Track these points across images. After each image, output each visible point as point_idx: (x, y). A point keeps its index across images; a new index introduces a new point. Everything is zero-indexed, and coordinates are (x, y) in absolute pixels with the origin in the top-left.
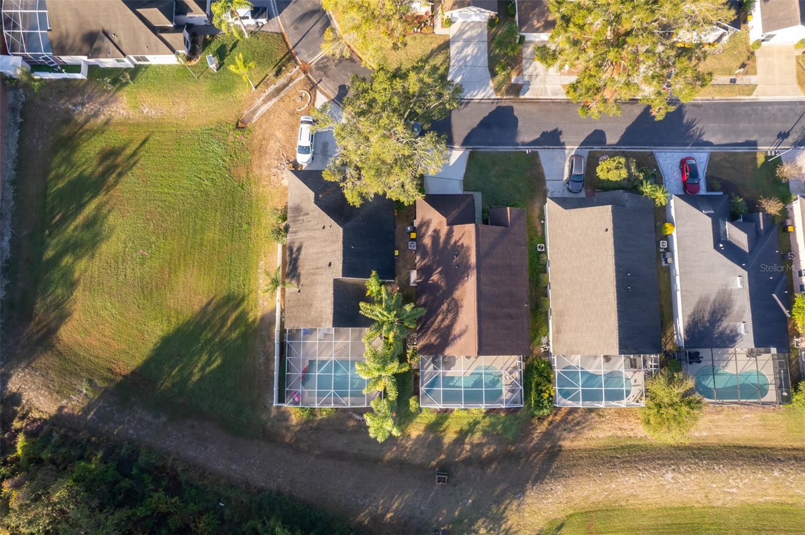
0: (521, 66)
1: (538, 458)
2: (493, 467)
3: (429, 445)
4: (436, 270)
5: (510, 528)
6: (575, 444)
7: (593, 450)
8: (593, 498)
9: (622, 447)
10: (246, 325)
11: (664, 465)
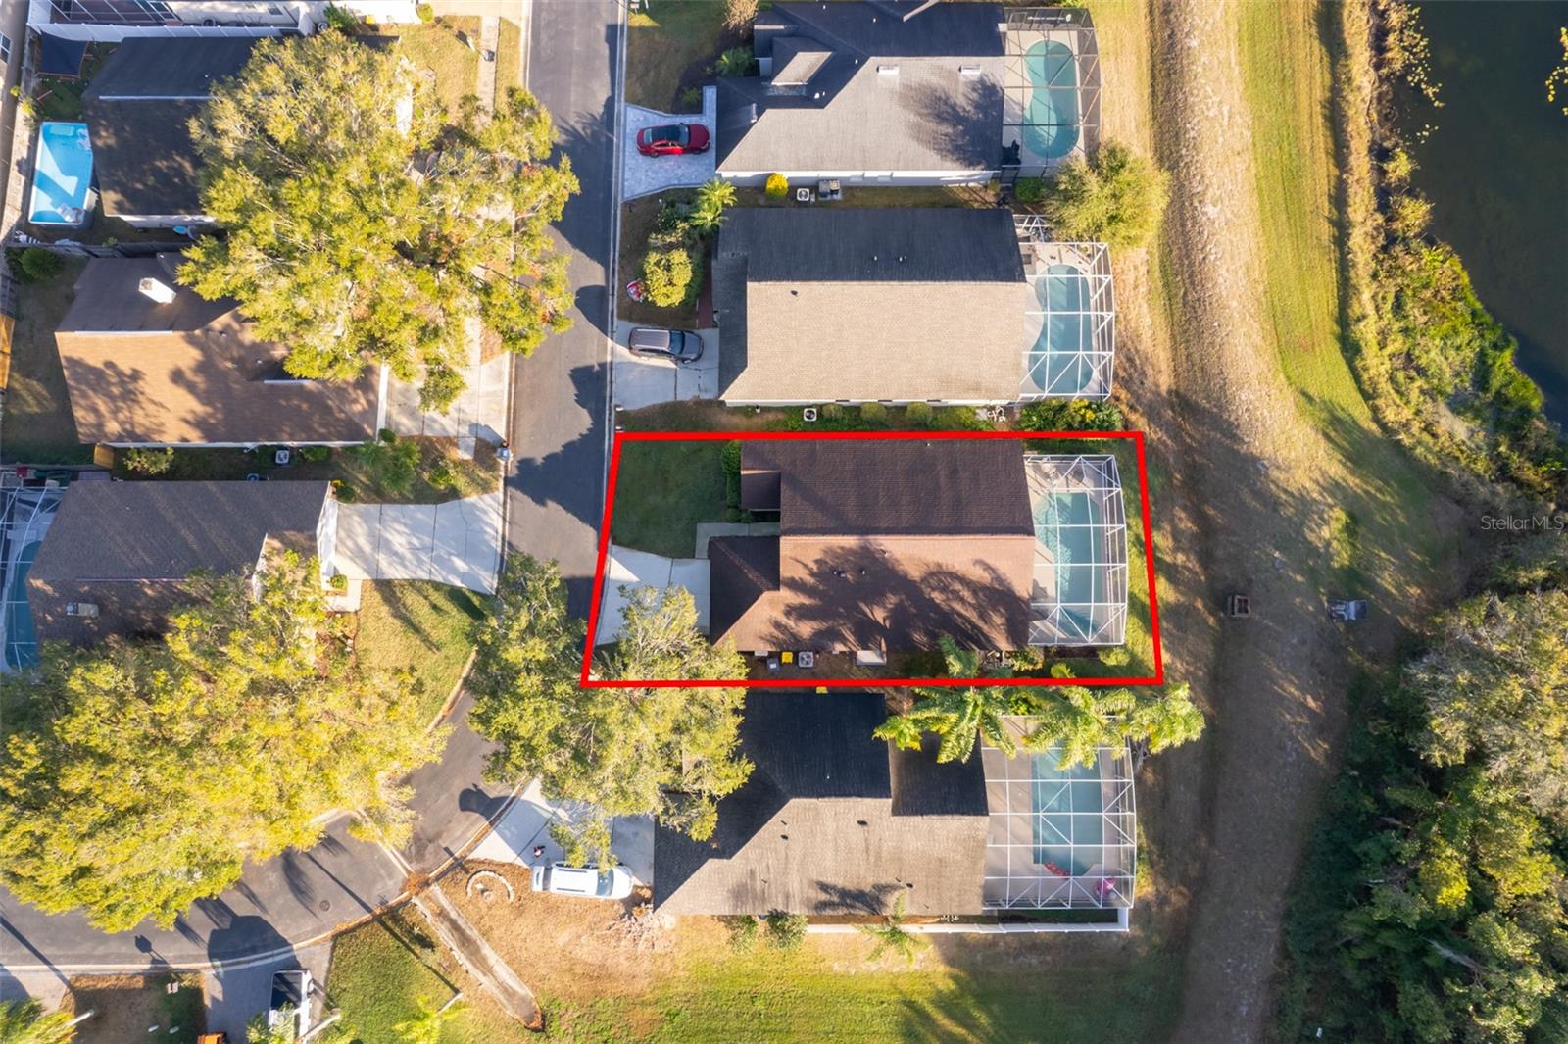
0: (438, 439)
1: (1192, 433)
2: (1212, 512)
3: (1179, 628)
4: (866, 615)
5: (1317, 483)
6: (1164, 366)
7: (1173, 337)
8: (1257, 339)
9: (1166, 285)
10: (962, 995)
11: (1193, 217)
